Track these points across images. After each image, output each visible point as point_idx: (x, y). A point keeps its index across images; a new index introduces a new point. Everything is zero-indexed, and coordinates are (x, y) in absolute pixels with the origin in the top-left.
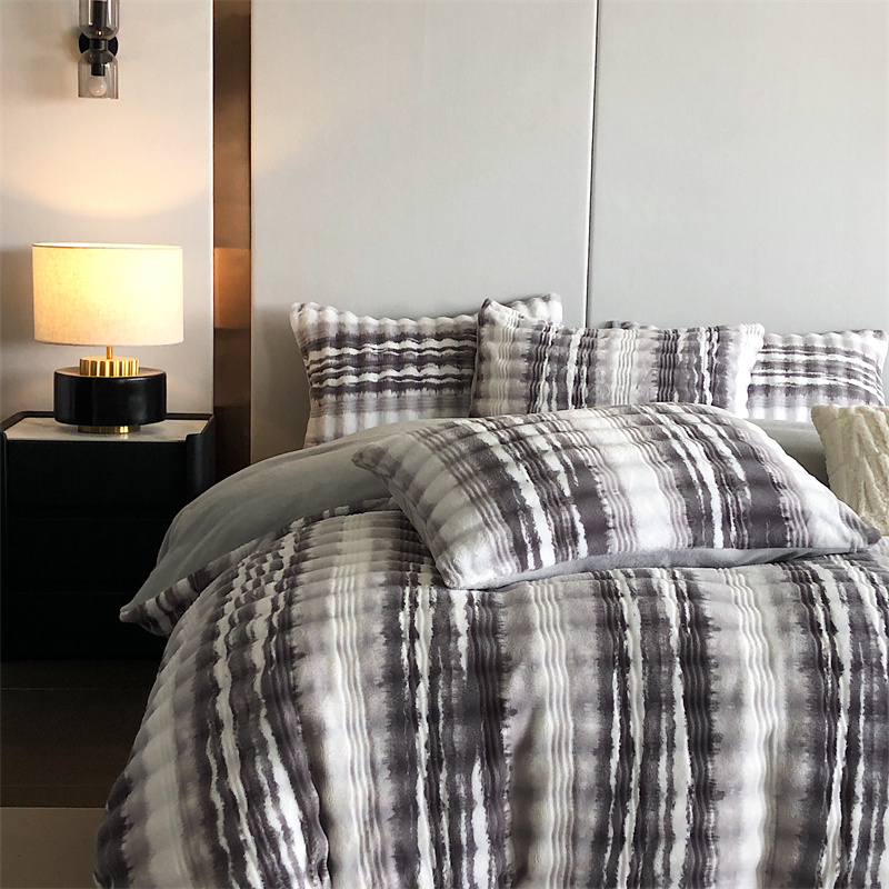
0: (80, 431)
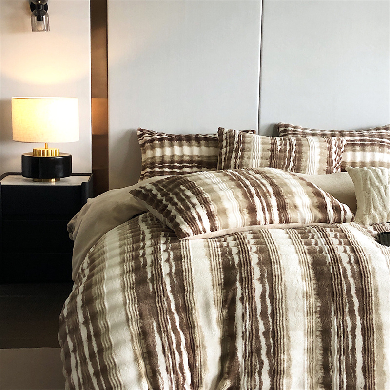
0: (33, 181)
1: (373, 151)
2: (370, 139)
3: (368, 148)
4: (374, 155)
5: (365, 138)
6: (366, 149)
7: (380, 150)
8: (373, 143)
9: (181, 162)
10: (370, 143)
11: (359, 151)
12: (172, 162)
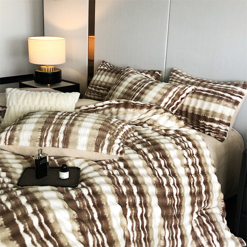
1: (211, 101)
2: (215, 91)
3: (208, 98)
4: (210, 105)
5: (212, 90)
6: (207, 99)
7: (218, 102)
8: (214, 95)
9: (100, 86)
10: (213, 94)
11: (201, 99)
12: (96, 85)
